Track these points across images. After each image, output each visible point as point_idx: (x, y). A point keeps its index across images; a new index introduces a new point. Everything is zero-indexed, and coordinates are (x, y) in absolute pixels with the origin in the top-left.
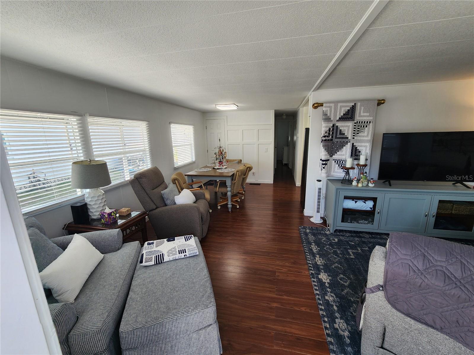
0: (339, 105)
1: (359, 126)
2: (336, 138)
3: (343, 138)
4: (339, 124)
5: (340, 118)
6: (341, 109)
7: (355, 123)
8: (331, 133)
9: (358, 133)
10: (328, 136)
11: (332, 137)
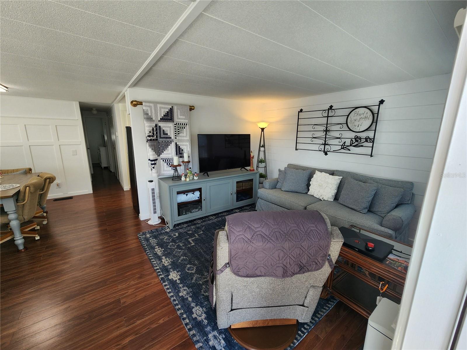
0: (159, 106)
1: (178, 127)
2: (161, 138)
3: (167, 138)
4: (162, 125)
5: (161, 119)
6: (160, 111)
7: (175, 124)
8: (155, 133)
9: (179, 134)
10: (152, 136)
11: (157, 137)
